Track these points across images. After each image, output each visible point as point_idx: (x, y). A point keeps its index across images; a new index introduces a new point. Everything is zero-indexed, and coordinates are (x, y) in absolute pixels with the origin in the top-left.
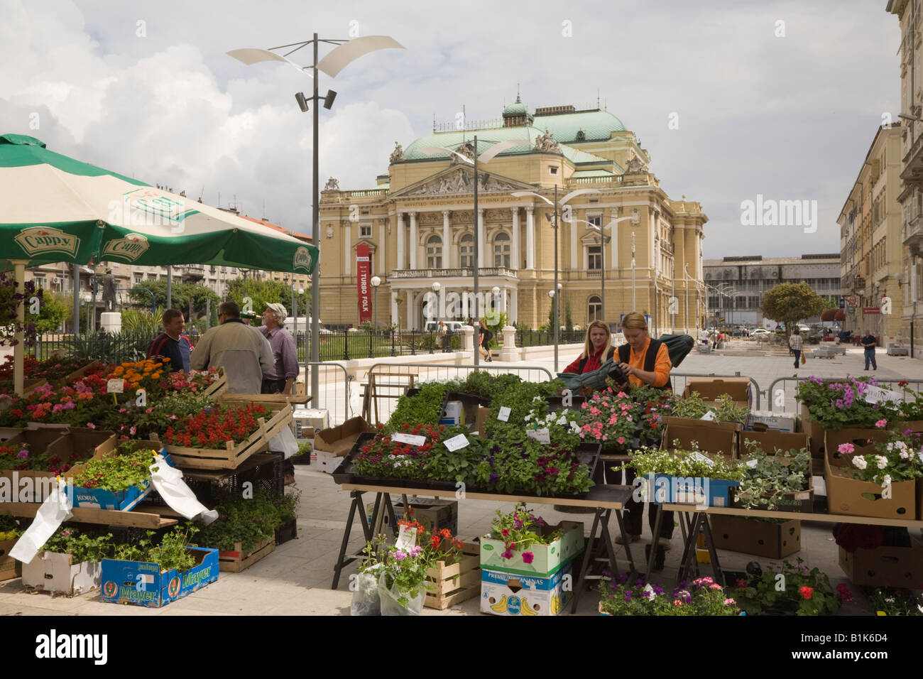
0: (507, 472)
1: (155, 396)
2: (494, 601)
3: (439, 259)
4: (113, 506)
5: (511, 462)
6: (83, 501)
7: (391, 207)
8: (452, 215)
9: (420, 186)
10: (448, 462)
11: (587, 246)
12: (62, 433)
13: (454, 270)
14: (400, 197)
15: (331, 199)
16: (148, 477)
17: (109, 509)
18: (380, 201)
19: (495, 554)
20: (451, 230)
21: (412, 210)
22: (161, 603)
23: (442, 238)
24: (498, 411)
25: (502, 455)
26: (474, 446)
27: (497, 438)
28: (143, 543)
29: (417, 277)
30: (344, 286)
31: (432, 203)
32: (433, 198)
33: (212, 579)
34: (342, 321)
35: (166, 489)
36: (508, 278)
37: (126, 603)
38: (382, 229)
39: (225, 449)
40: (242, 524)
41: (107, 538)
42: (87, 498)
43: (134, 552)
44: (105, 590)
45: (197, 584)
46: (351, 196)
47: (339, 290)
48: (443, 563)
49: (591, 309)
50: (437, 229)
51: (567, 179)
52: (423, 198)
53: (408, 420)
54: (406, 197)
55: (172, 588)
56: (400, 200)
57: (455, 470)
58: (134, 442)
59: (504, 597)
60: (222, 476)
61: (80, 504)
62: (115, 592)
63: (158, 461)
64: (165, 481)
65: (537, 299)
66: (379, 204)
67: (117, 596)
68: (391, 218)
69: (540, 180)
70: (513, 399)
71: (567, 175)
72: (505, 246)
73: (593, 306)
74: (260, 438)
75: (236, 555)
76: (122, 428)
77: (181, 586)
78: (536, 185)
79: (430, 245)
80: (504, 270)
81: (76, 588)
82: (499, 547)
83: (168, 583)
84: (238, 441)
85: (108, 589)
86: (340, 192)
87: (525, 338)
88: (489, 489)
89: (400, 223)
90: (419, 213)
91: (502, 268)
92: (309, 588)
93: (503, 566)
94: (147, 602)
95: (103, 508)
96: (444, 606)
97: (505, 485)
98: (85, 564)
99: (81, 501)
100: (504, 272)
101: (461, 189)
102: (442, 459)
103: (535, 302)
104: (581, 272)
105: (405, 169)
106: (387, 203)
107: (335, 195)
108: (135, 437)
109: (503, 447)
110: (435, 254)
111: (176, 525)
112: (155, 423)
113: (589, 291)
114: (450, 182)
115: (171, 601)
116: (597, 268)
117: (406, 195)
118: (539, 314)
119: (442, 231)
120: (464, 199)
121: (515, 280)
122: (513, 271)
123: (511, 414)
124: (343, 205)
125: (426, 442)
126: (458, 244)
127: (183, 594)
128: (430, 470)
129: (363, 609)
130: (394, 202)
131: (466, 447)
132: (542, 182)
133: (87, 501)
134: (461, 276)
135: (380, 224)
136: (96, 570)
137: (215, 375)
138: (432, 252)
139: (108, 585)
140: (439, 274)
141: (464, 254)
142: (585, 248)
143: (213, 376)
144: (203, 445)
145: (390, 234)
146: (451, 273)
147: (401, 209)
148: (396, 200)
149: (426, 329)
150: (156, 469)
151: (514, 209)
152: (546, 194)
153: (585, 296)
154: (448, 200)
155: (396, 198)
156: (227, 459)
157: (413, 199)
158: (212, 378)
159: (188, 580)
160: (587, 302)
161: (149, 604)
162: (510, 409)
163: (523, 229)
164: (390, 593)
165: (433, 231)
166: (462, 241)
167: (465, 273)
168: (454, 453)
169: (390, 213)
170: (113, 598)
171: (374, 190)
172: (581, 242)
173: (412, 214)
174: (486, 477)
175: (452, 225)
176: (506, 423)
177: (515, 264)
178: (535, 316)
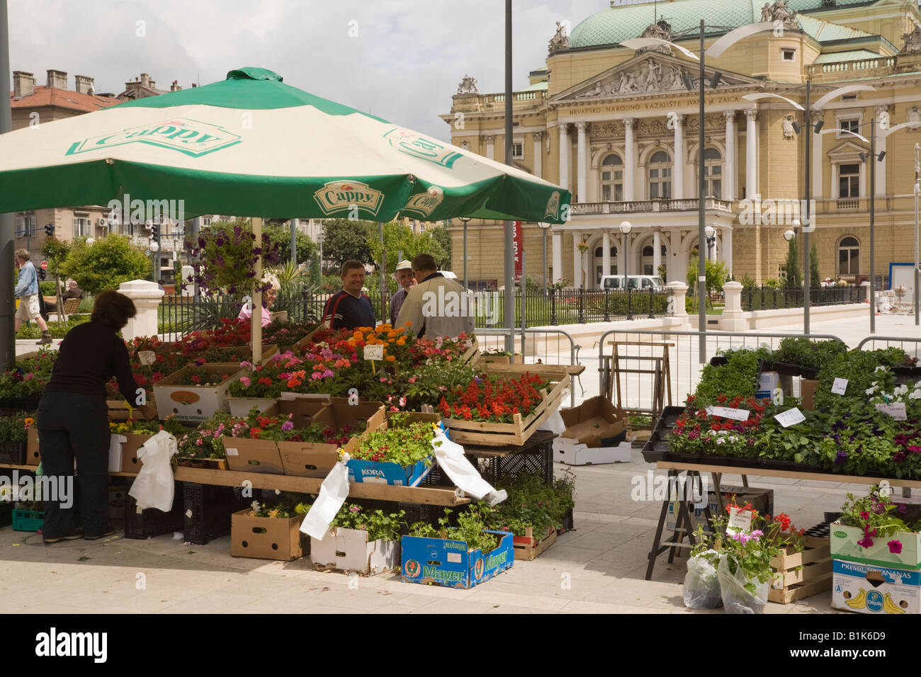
0: (858, 450)
1: (406, 365)
2: (850, 595)
3: (619, 188)
4: (401, 481)
5: (861, 439)
6: (368, 476)
7: (550, 116)
8: (637, 124)
9: (592, 84)
10: (782, 439)
11: (837, 164)
12: (323, 404)
13: (641, 202)
14: (564, 102)
15: (466, 106)
16: (431, 452)
17: (397, 485)
18: (535, 107)
19: (849, 542)
20: (636, 146)
21: (580, 120)
22: (469, 584)
23: (623, 159)
24: (831, 383)
25: (848, 431)
26: (813, 421)
27: (838, 414)
28: (441, 521)
29: (587, 214)
30: (484, 228)
31: (608, 109)
32: (610, 101)
33: (508, 565)
34: (482, 276)
35: (450, 465)
36: (718, 213)
37: (431, 583)
38: (537, 146)
39: (512, 422)
40: (528, 508)
41: (401, 516)
42: (373, 472)
43: (431, 531)
44: (407, 570)
45: (496, 568)
46: (494, 101)
47: (478, 233)
48: (784, 551)
49: (843, 255)
50: (616, 145)
51: (809, 67)
52: (596, 102)
53: (718, 392)
54: (573, 101)
55: (477, 569)
56: (563, 105)
57: (793, 448)
58: (407, 413)
59: (862, 591)
60: (508, 453)
61: (364, 479)
62: (418, 571)
63: (438, 435)
64: (448, 457)
65: (761, 241)
66: (533, 112)
67: (421, 576)
68: (550, 131)
69: (767, 70)
70: (848, 368)
71: (808, 61)
72: (715, 168)
73: (847, 251)
74: (543, 412)
75: (528, 541)
76: (390, 399)
77: (484, 569)
78: (761, 78)
79: (606, 169)
80: (713, 202)
81: (372, 566)
82: (855, 534)
83: (474, 564)
84: (525, 415)
85: (409, 568)
86: (478, 96)
87: (753, 299)
88: (834, 470)
89: (564, 138)
90: (590, 123)
91: (710, 199)
92: (619, 577)
93: (859, 557)
94: (454, 583)
95: (391, 483)
96: (788, 600)
97: (856, 465)
98: (379, 542)
99: (366, 476)
100: (713, 205)
101: (651, 87)
102: (775, 435)
103: (758, 246)
104: (828, 202)
105: (571, 61)
106: (545, 111)
107: (472, 100)
108: (406, 408)
109: (846, 421)
110: (612, 182)
111: (469, 504)
112: (428, 394)
113: (840, 230)
114: (635, 78)
115: (478, 584)
116: (852, 195)
117: (572, 98)
118: (764, 263)
119: (623, 148)
120: (655, 101)
121: (730, 215)
122: (727, 203)
123: (848, 386)
124: (483, 114)
125: (750, 417)
126: (646, 166)
127: (486, 578)
128: (760, 448)
129: (699, 597)
130: (554, 109)
131: (801, 423)
132: (769, 73)
133: (372, 475)
134: (650, 211)
135: (535, 140)
136: (388, 549)
137: (467, 341)
138: (608, 178)
139: (409, 564)
140: (618, 208)
141: (654, 180)
142: (834, 167)
143: (465, 343)
144: (485, 418)
145: (549, 153)
146: (636, 207)
147: (566, 118)
148: (557, 105)
149: (602, 286)
150: (439, 444)
151: (728, 114)
152: (777, 89)
153: (835, 237)
154: (633, 103)
155: (557, 103)
156: (513, 434)
157: (582, 103)
158: (465, 345)
159: (489, 563)
160: (836, 246)
161: (457, 585)
162: (847, 381)
163: (741, 142)
164: (735, 579)
165: (610, 149)
166: (651, 162)
167: (656, 206)
168: (789, 429)
169: (550, 124)
170: (415, 578)
171: (527, 93)
172: (828, 158)
173: (580, 125)
174: (831, 455)
175: (638, 138)
176: (843, 396)
177: (729, 192)
178: (758, 266)
